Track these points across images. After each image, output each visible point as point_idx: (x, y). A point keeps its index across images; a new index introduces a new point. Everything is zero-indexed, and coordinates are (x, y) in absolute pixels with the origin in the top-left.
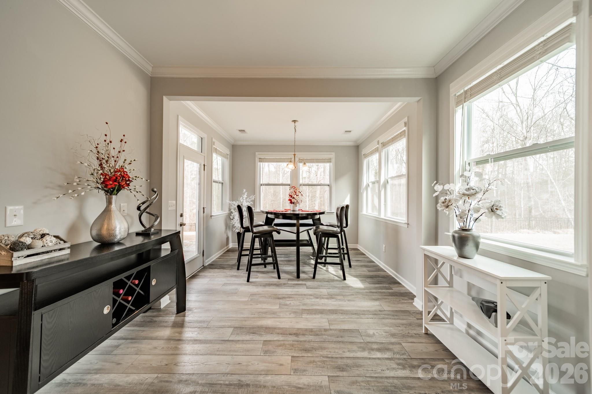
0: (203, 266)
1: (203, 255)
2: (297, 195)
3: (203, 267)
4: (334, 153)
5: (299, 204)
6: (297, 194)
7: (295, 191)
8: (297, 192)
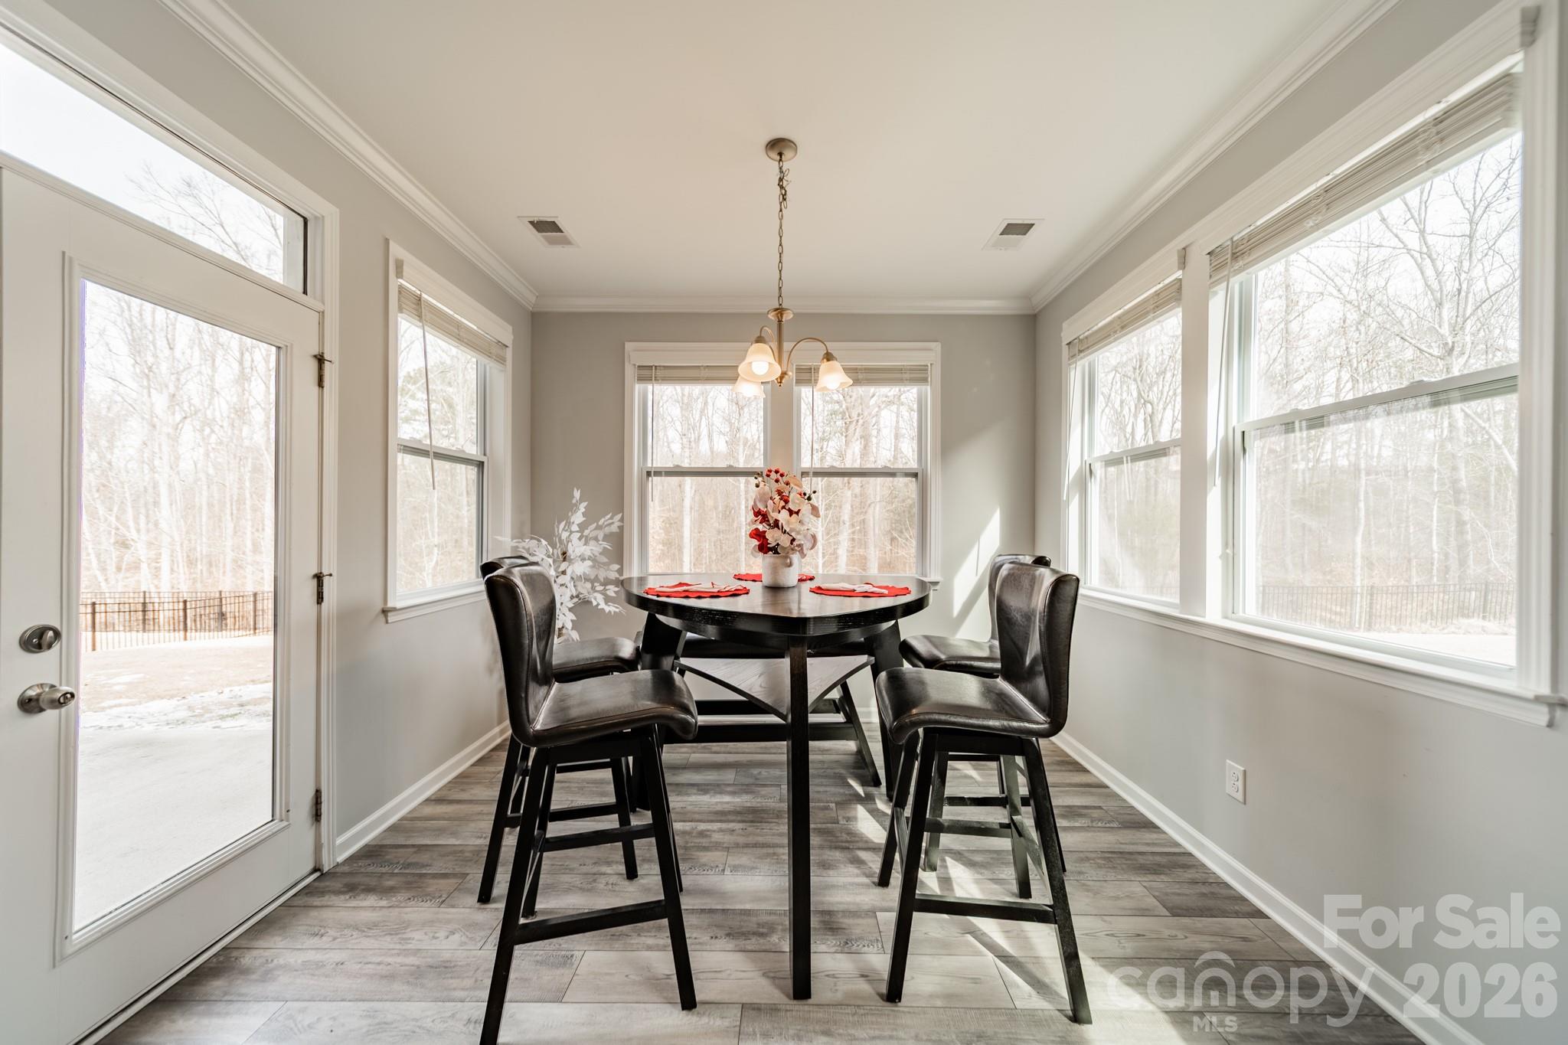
0: (315, 870)
1: (317, 816)
2: (791, 512)
3: (317, 874)
4: (937, 347)
5: (803, 555)
6: (790, 506)
7: (780, 493)
8: (793, 497)
